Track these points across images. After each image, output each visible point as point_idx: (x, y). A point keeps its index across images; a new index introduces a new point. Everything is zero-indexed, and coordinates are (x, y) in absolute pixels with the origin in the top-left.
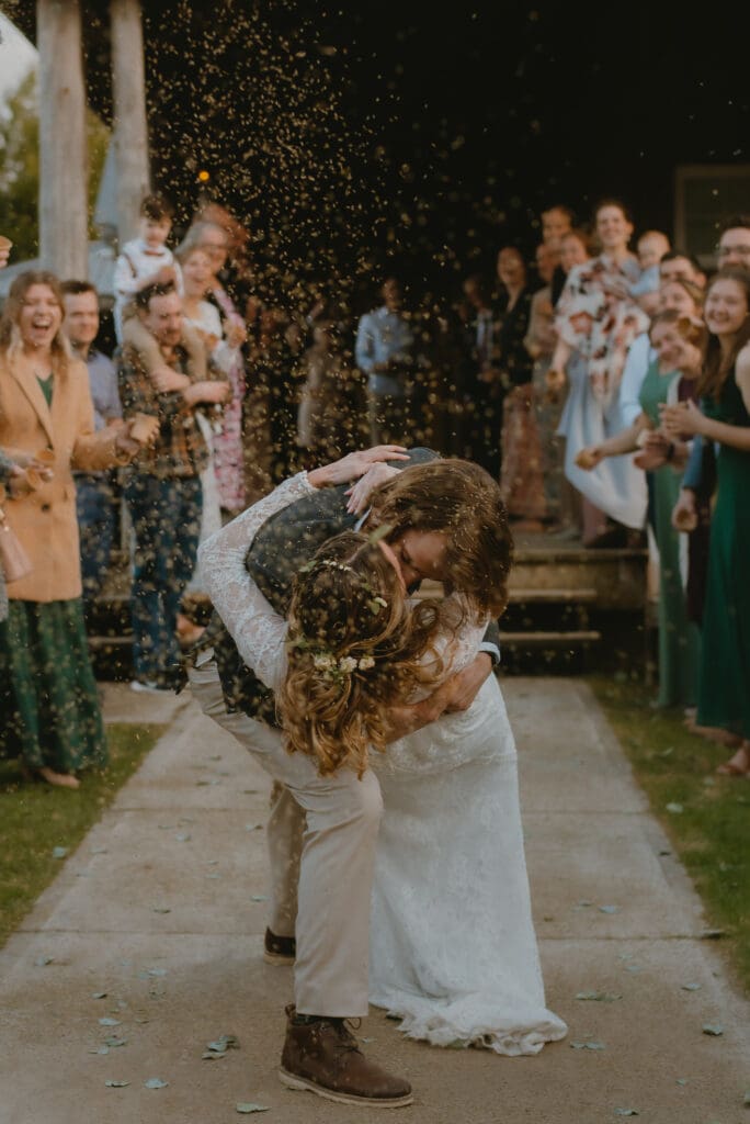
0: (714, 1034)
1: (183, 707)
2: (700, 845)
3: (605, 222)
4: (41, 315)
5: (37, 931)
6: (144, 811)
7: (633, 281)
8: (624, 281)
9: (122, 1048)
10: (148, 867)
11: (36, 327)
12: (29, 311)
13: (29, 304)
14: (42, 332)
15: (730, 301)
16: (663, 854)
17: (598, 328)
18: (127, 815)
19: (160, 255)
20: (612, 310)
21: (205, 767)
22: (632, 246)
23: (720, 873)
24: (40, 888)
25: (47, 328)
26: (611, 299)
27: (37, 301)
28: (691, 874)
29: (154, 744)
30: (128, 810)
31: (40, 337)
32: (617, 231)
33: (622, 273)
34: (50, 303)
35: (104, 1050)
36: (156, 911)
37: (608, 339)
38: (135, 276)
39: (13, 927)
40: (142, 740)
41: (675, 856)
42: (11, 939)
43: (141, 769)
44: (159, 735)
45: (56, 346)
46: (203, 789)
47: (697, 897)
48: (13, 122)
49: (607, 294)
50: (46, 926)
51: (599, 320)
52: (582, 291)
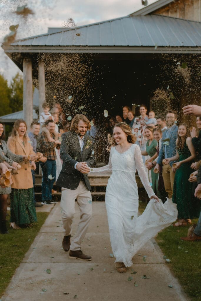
0: (171, 287)
1: (52, 208)
2: (162, 241)
3: (141, 110)
4: (23, 129)
5: (26, 262)
6: (46, 233)
7: (147, 121)
8: (144, 121)
9: (46, 292)
10: (48, 246)
11: (21, 131)
12: (20, 128)
13: (20, 127)
14: (23, 133)
15: (183, 130)
16: (154, 243)
17: (140, 131)
18: (43, 234)
19: (49, 115)
20: (142, 128)
21: (58, 223)
22: (147, 114)
23: (167, 248)
24: (26, 251)
25: (24, 132)
26: (142, 125)
27: (22, 126)
28: (161, 248)
29: (47, 217)
30: (43, 233)
31: (22, 134)
32: (144, 112)
33: (144, 120)
34: (24, 127)
35: (42, 293)
36: (51, 257)
37: (141, 134)
38: (44, 119)
39: (21, 261)
40: (45, 216)
41: (157, 243)
42: (21, 264)
43: (45, 223)
44: (48, 215)
45: (25, 136)
46: (58, 228)
47: (162, 253)
48: (14, 83)
49: (141, 124)
50: (28, 261)
51: (140, 130)
52: (137, 124)
